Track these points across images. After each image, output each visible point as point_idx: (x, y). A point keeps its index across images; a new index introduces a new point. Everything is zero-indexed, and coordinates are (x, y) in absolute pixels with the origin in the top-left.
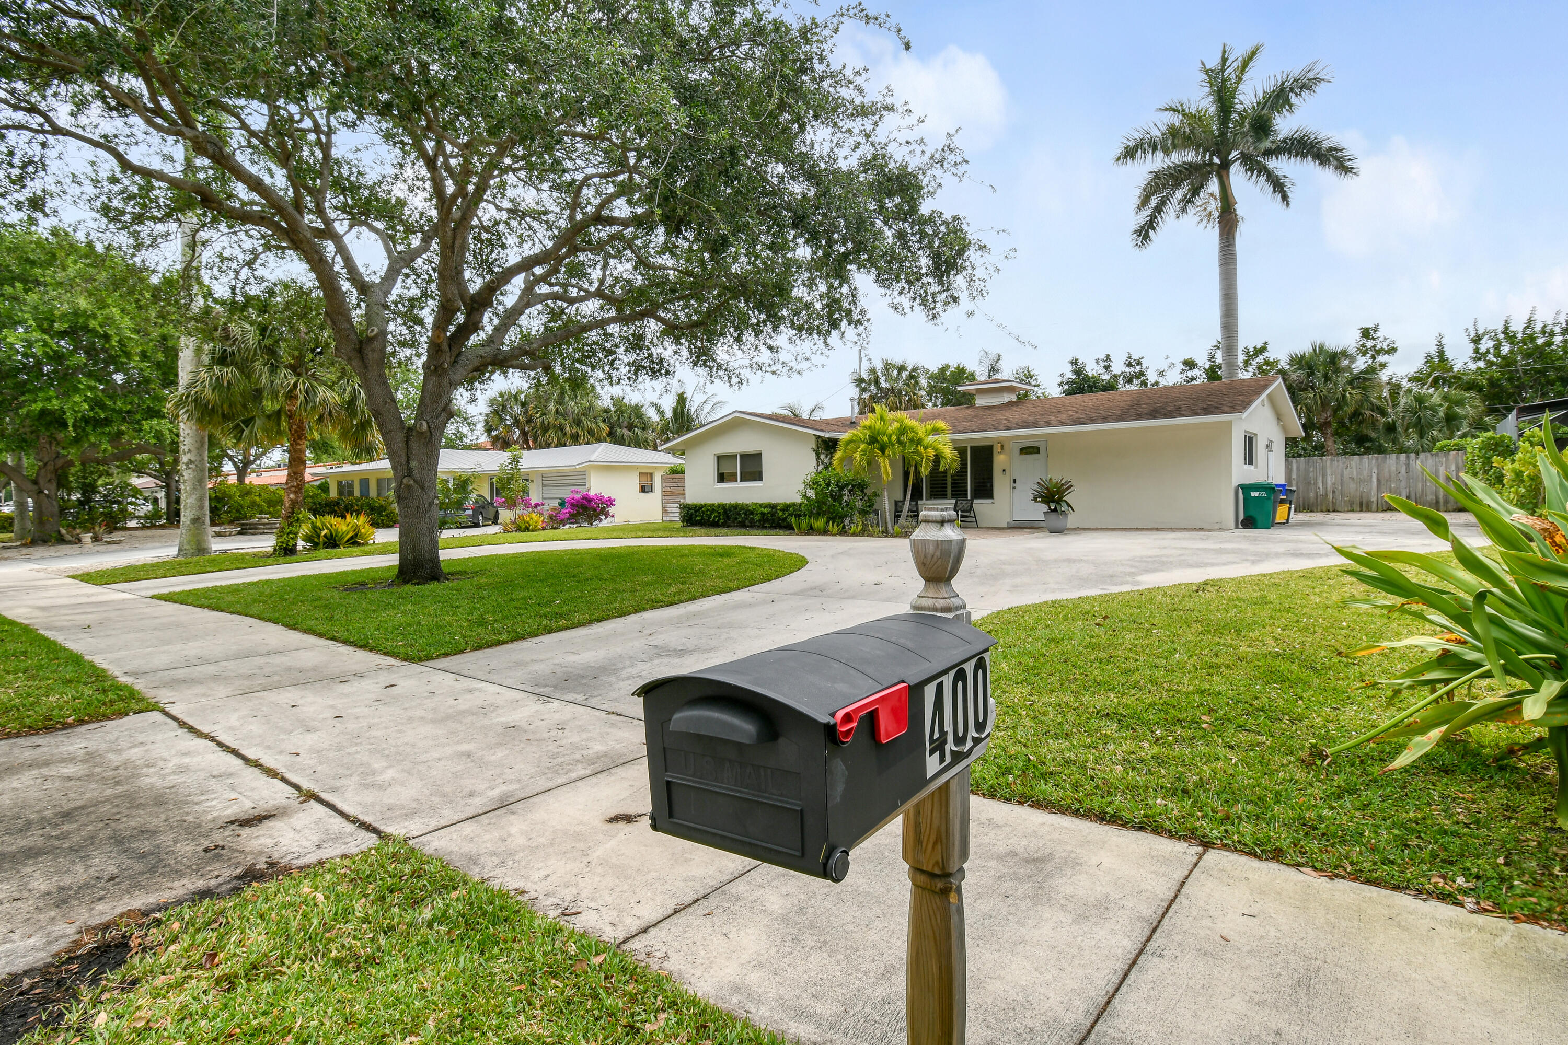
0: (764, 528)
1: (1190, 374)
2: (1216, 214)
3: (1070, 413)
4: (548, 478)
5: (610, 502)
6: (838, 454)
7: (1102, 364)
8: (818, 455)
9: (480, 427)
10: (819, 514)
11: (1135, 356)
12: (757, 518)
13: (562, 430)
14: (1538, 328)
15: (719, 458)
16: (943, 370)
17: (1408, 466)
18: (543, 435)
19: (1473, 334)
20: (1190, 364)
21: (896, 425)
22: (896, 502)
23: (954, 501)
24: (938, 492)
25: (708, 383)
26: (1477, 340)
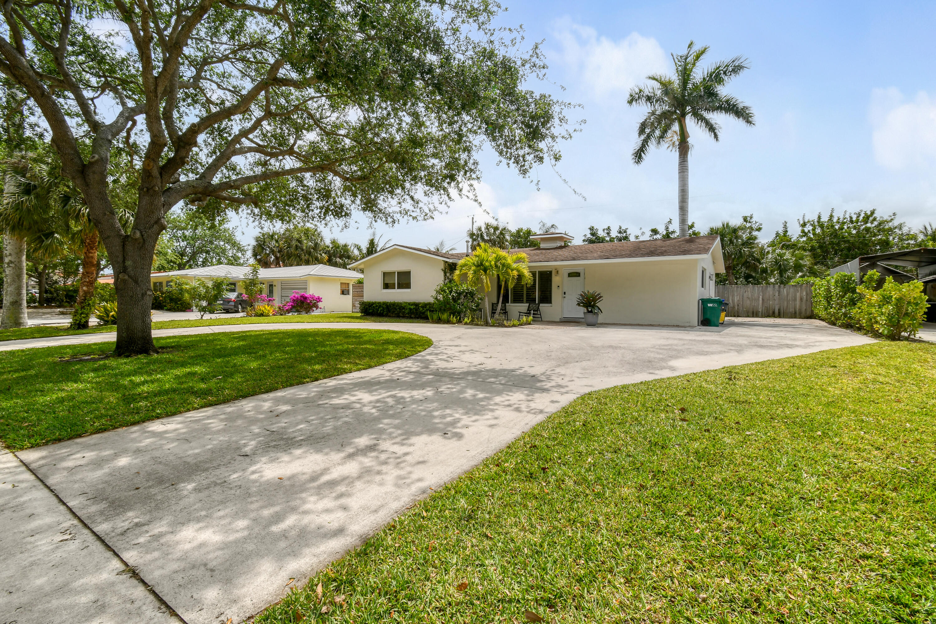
0: (411, 318)
1: (655, 237)
2: (677, 143)
3: (599, 253)
4: (286, 284)
5: (319, 299)
6: (457, 272)
7: (606, 231)
8: (445, 273)
9: (249, 254)
10: (444, 310)
11: (624, 228)
12: (407, 311)
13: (299, 257)
14: (835, 220)
15: (385, 274)
16: (519, 231)
17: (779, 292)
18: (288, 259)
19: (802, 222)
20: (655, 231)
21: (494, 255)
22: (493, 304)
23: (528, 305)
24: (518, 299)
25: (374, 222)
26: (804, 225)
